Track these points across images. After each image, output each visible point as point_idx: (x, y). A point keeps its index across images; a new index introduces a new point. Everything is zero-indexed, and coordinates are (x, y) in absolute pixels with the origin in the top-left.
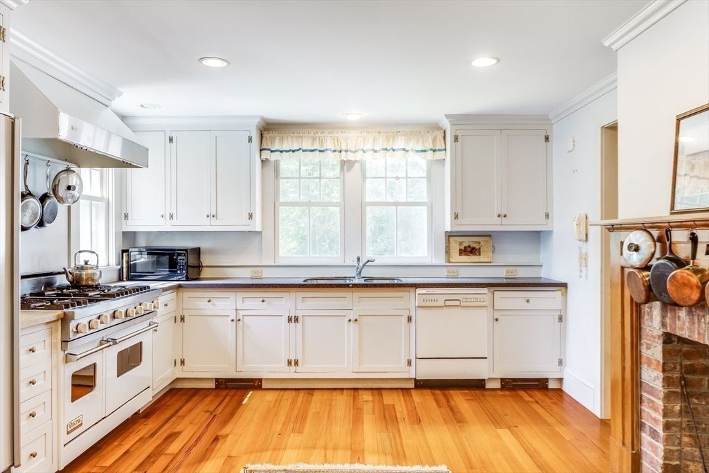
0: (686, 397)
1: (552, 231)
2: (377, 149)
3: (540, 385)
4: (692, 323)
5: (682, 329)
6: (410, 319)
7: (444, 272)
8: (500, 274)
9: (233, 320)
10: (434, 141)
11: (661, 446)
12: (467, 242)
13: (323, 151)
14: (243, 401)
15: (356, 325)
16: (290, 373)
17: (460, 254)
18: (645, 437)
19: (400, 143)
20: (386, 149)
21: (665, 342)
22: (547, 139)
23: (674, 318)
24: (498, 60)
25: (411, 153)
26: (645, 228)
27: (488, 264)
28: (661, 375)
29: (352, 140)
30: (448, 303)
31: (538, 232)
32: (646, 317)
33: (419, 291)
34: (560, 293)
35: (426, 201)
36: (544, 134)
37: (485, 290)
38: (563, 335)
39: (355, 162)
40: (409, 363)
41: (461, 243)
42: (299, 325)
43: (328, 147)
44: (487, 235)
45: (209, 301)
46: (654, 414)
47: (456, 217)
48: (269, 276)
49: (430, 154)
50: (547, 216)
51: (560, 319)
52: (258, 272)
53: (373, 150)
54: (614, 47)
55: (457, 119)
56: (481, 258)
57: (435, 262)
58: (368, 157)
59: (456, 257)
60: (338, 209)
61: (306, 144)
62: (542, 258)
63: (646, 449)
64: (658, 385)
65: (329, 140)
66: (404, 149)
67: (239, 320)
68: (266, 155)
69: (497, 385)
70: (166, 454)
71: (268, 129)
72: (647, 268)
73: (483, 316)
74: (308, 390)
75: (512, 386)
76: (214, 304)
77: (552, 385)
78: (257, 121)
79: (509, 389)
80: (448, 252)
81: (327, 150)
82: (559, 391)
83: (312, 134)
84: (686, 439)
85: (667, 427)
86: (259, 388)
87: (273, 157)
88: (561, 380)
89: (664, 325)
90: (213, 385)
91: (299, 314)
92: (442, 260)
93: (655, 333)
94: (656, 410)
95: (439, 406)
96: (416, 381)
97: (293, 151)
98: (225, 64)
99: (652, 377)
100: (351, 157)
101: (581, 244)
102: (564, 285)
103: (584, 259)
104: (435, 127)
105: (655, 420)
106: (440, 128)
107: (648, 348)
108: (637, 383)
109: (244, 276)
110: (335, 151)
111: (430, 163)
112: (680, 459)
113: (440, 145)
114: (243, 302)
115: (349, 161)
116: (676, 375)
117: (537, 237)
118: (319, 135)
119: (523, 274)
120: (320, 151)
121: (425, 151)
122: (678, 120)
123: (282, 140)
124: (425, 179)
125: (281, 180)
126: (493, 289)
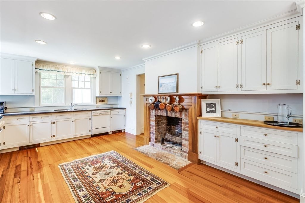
0: (158, 126)
1: (121, 96)
2: (77, 73)
3: (120, 131)
4: (161, 112)
5: (159, 114)
6: (90, 119)
7: (96, 107)
8: (109, 107)
9: (28, 126)
10: (93, 72)
11: (155, 135)
12: (101, 99)
13: (59, 71)
14: (36, 151)
15: (75, 122)
16: (52, 139)
17: (100, 102)
18: (151, 135)
19: (84, 72)
20: (79, 73)
21: (155, 116)
22: (121, 75)
23: (157, 112)
24: (121, 58)
25: (87, 75)
26: (153, 96)
27: (106, 104)
28: (155, 122)
29: (69, 69)
30: (100, 114)
31: (117, 96)
32: (151, 112)
33: (93, 111)
34: (125, 110)
35: (90, 88)
36: (120, 74)
37: (109, 110)
38: (125, 119)
39: (70, 76)
40: (90, 131)
41: (100, 99)
42: (55, 124)
43: (61, 71)
44: (106, 97)
45: (18, 120)
46: (153, 130)
47: (100, 92)
48: (37, 110)
49: (92, 76)
50: (121, 93)
51: (125, 116)
52: (33, 109)
53: (76, 73)
54: (145, 61)
55: (100, 68)
56: (105, 103)
57: (93, 104)
58: (74, 75)
59: (98, 103)
60: (63, 89)
61: (53, 69)
62: (118, 102)
63: (151, 137)
64: (154, 124)
65: (61, 68)
66: (85, 74)
67: (31, 125)
68: (37, 70)
69: (111, 133)
70: (22, 171)
71: (38, 62)
72: (154, 103)
73: (108, 117)
74: (59, 144)
75: (114, 132)
76: (20, 121)
77: (123, 131)
78: (36, 59)
79: (114, 133)
80: (96, 101)
81: (60, 71)
82: (124, 132)
83: (55, 66)
84: (158, 133)
85: (156, 131)
86: (39, 146)
87: (39, 71)
88: (125, 130)
89: (155, 113)
90: (18, 149)
91: (55, 121)
92: (95, 104)
93: (153, 115)
94: (154, 129)
95: (101, 140)
96: (91, 135)
97: (48, 70)
98: (45, 43)
99: (153, 123)
100: (68, 74)
101: (131, 99)
102: (126, 108)
103: (131, 102)
104: (93, 69)
105: (154, 131)
106: (94, 69)
107: (152, 118)
108: (150, 125)
109: (27, 111)
110: (63, 72)
111: (91, 78)
112: (157, 137)
113: (95, 74)
114: (33, 119)
115: (68, 75)
116: (157, 122)
117: (117, 98)
118: (57, 66)
119: (114, 106)
120: (58, 71)
121: (90, 75)
122: (159, 77)
123: (43, 66)
124: (90, 82)
125: (42, 79)
126: (111, 110)
